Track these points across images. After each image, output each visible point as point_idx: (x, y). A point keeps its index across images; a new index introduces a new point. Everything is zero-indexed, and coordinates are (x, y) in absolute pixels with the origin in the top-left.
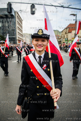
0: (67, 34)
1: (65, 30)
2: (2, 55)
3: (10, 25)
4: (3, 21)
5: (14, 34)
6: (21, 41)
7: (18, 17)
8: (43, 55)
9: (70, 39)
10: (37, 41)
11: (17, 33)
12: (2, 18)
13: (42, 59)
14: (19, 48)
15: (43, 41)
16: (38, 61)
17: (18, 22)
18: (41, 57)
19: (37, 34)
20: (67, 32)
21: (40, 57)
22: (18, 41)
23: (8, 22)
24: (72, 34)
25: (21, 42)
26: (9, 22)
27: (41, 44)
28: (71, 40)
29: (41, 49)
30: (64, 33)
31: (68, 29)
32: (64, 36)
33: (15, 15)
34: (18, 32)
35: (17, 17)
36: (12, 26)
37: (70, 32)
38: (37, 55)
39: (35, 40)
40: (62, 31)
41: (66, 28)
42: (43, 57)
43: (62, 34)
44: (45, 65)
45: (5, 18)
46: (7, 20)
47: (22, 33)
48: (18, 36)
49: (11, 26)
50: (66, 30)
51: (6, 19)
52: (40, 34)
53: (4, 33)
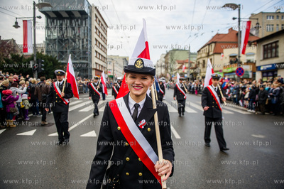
0: (212, 57)
1: (205, 48)
2: (57, 99)
3: (77, 34)
4: (62, 25)
5: (87, 54)
6: (102, 72)
7: (96, 17)
8: (141, 103)
9: (219, 69)
10: (133, 77)
11: (94, 54)
12: (60, 20)
13: (140, 110)
14: (95, 86)
15: (144, 79)
16: (132, 112)
17: (96, 28)
18: (139, 106)
19: (134, 67)
20: (211, 53)
21: (137, 106)
22: (94, 73)
23: (73, 29)
24: (224, 57)
25: (103, 74)
26: (76, 29)
27: (139, 83)
28: (220, 71)
29: (139, 93)
30: (204, 55)
31: (213, 45)
32: (204, 61)
33: (91, 13)
34: (96, 52)
35: (94, 18)
36: (82, 37)
37: (218, 52)
38: (132, 102)
39: (129, 75)
40: (199, 51)
41: (209, 44)
42: (142, 107)
43: (199, 57)
44: (143, 122)
45: (67, 18)
46: (71, 23)
47: (106, 53)
48: (95, 61)
49: (79, 36)
50: (207, 47)
51: (68, 21)
52: (139, 67)
53: (62, 52)
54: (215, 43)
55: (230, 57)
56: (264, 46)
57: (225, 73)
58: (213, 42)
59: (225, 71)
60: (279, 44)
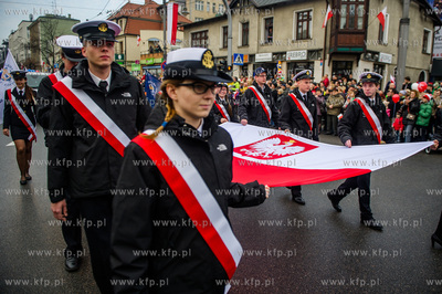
54: (127, 17)
55: (150, 42)
56: (193, 34)
57: (143, 65)
58: (123, 17)
59: (143, 62)
60: (208, 34)
